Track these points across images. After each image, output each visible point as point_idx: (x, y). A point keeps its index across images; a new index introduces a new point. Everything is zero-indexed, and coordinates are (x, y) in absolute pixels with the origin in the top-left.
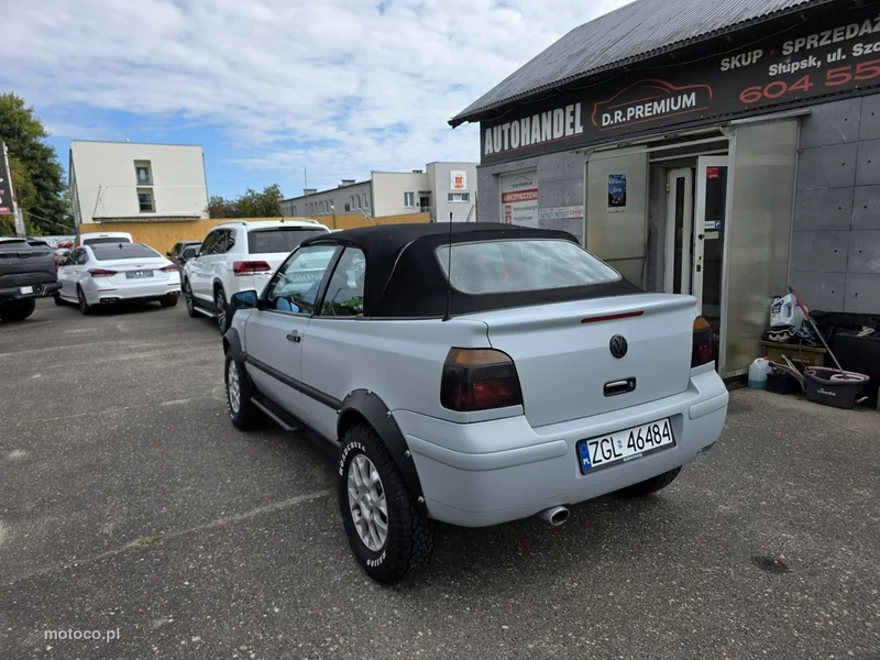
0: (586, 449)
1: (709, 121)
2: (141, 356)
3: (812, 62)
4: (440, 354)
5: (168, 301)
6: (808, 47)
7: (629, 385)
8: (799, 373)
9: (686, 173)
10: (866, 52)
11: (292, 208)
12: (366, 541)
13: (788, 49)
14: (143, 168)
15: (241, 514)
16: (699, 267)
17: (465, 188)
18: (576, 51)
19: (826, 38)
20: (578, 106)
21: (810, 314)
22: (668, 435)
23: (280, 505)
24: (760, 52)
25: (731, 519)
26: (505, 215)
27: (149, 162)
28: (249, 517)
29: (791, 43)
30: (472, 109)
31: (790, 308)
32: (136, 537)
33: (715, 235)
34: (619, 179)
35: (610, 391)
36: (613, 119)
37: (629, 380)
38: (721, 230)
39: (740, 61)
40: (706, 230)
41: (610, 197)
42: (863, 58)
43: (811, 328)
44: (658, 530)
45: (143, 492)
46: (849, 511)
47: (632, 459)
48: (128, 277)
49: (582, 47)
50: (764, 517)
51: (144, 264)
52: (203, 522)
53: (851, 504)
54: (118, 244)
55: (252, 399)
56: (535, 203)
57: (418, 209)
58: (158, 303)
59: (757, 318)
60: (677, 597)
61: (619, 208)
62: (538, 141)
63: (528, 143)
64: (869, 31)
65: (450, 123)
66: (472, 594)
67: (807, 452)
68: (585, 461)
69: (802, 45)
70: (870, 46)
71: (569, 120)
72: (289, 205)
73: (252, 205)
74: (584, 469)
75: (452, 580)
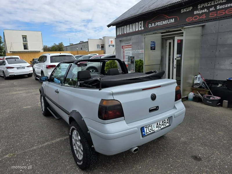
0: (144, 129)
1: (178, 27)
2: (19, 92)
3: (206, 10)
4: (98, 101)
5: (29, 75)
6: (205, 6)
7: (157, 108)
8: (202, 97)
9: (171, 41)
10: (221, 8)
11: (66, 49)
12: (77, 156)
13: (199, 7)
14: (24, 37)
15: (42, 145)
16: (175, 67)
17: (113, 43)
18: (142, 7)
19: (209, 4)
20: (142, 22)
21: (205, 80)
22: (168, 123)
23: (54, 141)
24: (192, 7)
25: (185, 143)
26: (123, 52)
27: (26, 36)
28: (44, 146)
29: (200, 5)
30: (113, 22)
31: (199, 79)
32: (8, 153)
33: (179, 59)
34: (153, 42)
35: (151, 111)
36: (152, 25)
37: (156, 107)
38: (181, 57)
39: (186, 10)
40: (177, 57)
41: (151, 47)
42: (220, 9)
43: (205, 84)
44: (164, 147)
45: (12, 138)
46: (217, 139)
47: (158, 131)
48: (17, 69)
49: (143, 5)
50: (194, 142)
51: (22, 65)
52: (30, 148)
53: (218, 137)
54: (14, 59)
55: (48, 108)
56: (131, 49)
57: (100, 49)
58: (27, 76)
59: (191, 81)
60: (170, 171)
61: (153, 51)
62: (132, 31)
63: (129, 32)
64: (221, 2)
65: (107, 26)
66: (109, 172)
67: (205, 120)
68: (143, 133)
69: (203, 6)
70: (222, 6)
71: (140, 26)
72: (66, 48)
73: (55, 48)
74: (143, 136)
75: (103, 167)
